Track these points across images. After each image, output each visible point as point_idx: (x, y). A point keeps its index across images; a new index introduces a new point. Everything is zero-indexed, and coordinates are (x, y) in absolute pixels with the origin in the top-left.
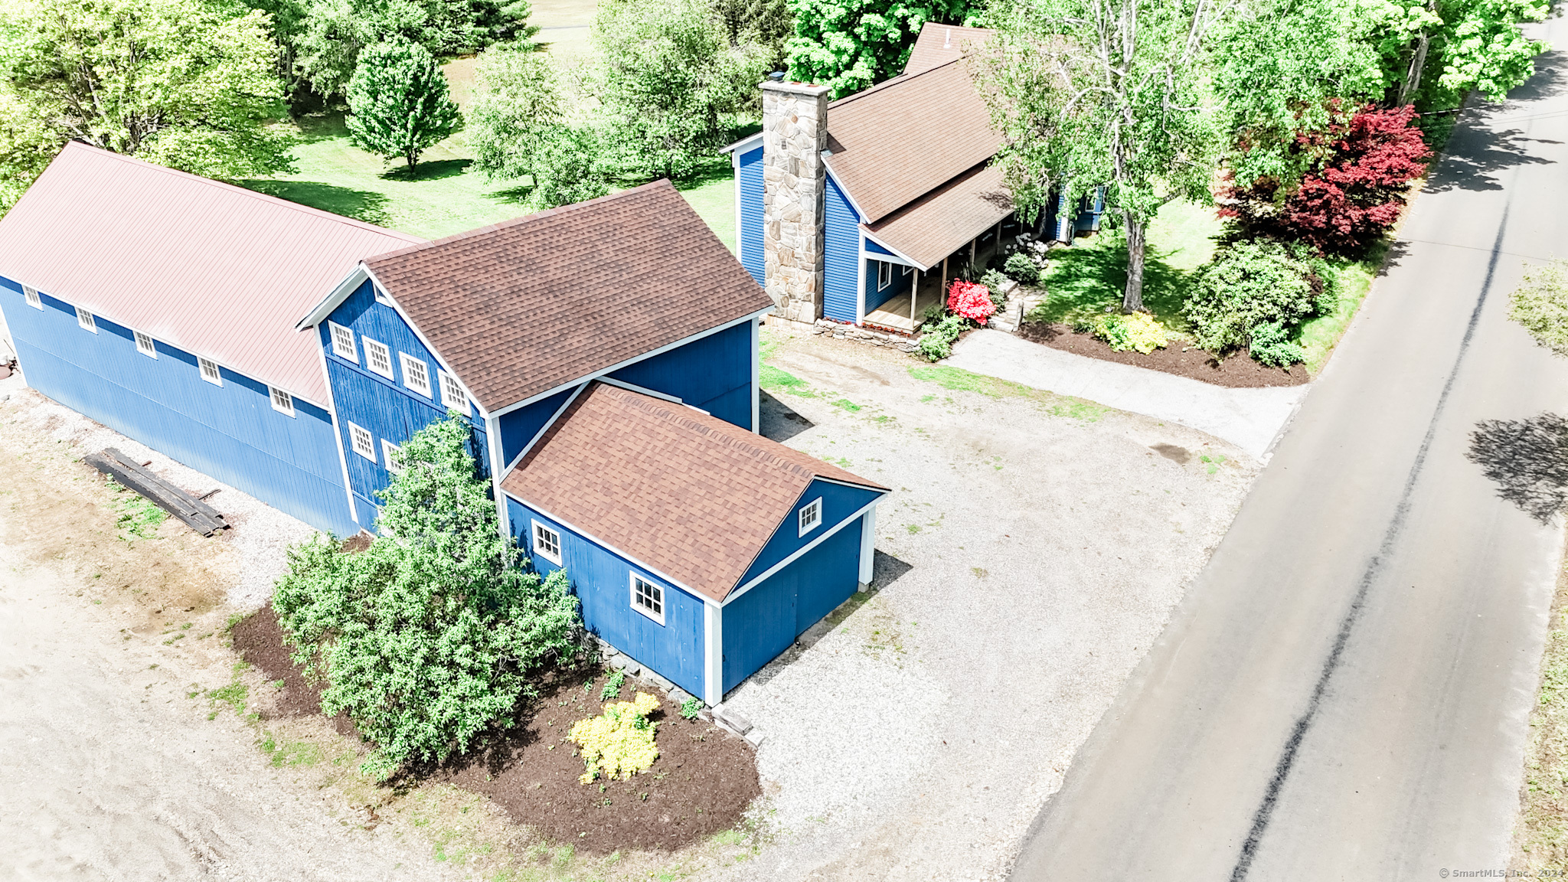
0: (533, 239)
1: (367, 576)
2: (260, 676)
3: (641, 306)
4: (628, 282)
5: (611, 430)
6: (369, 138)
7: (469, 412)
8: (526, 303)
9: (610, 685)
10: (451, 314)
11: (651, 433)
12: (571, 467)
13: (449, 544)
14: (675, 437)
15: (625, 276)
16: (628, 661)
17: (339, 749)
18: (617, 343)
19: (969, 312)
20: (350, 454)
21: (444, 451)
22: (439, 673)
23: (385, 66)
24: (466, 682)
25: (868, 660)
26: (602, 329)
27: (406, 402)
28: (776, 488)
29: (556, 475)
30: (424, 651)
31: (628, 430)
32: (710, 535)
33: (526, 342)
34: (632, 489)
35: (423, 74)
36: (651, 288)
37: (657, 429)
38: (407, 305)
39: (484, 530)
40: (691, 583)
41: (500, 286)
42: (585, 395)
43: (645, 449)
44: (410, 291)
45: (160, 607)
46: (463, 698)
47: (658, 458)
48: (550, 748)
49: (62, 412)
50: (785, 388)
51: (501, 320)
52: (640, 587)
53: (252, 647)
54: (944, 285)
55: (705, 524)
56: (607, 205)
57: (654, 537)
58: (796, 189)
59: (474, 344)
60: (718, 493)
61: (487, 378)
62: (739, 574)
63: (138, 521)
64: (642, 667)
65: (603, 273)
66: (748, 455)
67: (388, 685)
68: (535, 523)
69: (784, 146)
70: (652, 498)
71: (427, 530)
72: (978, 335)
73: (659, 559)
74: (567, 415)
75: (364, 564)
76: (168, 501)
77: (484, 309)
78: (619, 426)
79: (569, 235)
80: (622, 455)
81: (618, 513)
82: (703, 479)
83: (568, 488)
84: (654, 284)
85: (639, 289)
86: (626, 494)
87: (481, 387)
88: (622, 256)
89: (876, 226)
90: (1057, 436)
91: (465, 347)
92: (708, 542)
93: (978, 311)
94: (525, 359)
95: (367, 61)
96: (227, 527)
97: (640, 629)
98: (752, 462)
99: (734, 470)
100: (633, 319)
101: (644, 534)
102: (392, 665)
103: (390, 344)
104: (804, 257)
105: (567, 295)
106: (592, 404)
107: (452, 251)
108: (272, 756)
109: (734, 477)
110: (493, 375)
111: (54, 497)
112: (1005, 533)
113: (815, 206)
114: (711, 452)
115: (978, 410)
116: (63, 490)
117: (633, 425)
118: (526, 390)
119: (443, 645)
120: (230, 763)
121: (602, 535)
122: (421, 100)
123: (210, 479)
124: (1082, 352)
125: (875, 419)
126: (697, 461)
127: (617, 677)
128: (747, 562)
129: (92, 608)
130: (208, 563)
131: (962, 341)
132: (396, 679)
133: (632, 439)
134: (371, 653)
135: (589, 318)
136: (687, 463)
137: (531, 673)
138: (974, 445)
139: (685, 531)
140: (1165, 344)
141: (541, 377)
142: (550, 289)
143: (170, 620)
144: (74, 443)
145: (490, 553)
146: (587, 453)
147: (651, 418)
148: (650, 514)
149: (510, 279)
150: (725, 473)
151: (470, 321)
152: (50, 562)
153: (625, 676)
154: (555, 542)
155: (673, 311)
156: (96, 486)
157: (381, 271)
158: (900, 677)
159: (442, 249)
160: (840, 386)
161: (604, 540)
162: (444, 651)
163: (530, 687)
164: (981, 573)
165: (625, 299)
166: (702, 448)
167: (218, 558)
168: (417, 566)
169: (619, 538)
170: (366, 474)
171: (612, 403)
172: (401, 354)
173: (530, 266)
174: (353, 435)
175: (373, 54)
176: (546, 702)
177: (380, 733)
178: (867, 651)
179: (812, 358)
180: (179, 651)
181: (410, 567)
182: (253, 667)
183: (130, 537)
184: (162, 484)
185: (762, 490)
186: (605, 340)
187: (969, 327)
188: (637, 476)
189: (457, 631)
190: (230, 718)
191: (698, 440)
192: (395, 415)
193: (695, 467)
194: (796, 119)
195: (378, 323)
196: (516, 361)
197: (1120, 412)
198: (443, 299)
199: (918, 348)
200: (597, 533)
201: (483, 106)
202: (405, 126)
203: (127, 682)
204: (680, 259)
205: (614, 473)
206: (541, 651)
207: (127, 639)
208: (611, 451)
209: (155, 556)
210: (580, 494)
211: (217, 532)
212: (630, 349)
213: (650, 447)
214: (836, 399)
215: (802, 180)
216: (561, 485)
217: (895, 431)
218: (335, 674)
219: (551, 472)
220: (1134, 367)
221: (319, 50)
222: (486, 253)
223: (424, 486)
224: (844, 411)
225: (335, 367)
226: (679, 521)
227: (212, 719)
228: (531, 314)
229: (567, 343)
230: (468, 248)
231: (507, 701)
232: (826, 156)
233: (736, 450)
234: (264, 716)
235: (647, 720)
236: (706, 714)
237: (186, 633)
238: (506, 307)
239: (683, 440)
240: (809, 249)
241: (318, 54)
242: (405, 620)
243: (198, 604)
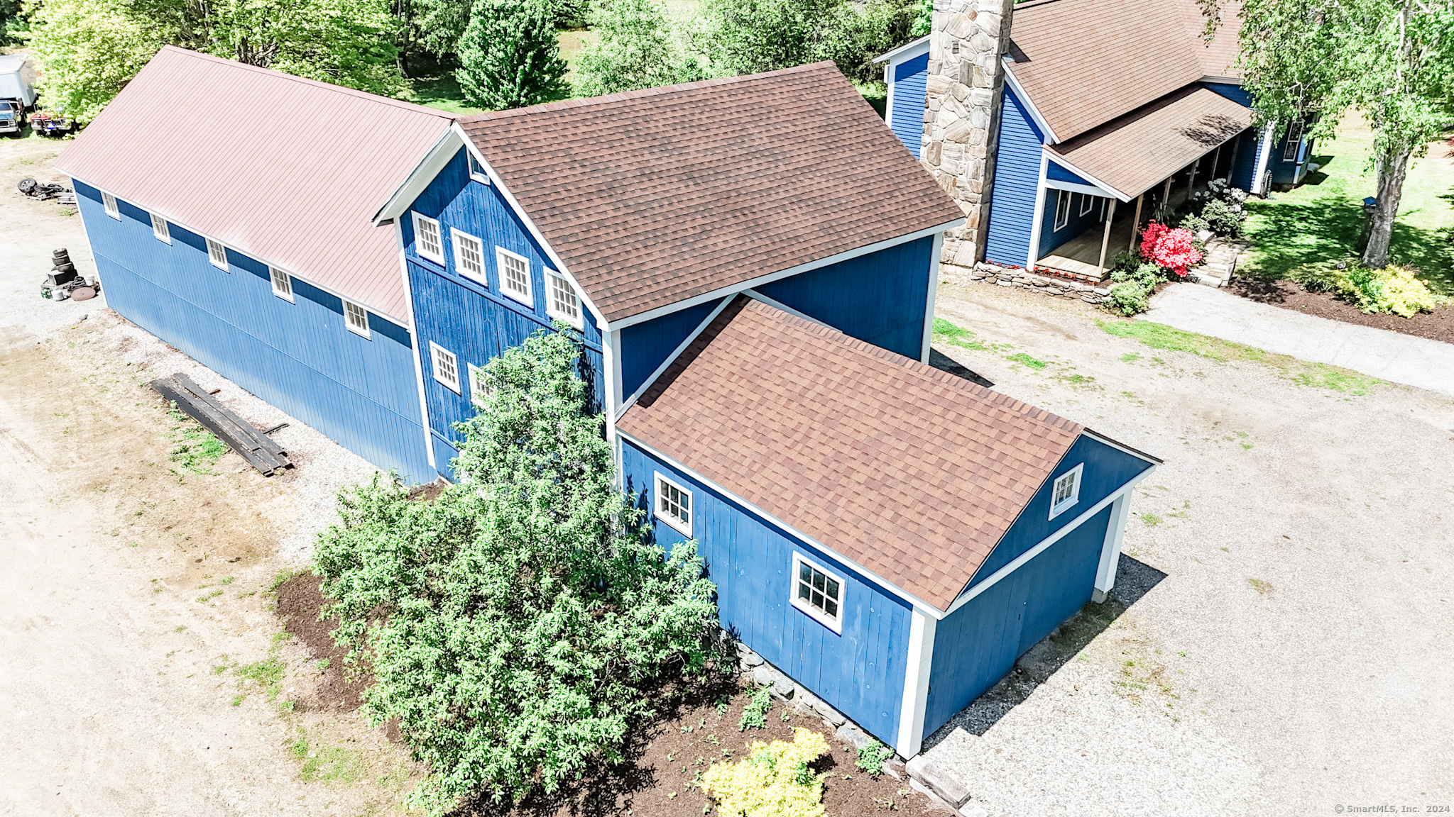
0: (669, 114)
1: (434, 534)
2: (303, 651)
3: (802, 205)
4: (786, 174)
5: (765, 357)
6: (477, 91)
7: (579, 323)
8: (660, 189)
9: (750, 709)
10: (564, 194)
11: (822, 362)
12: (711, 404)
13: (547, 495)
14: (858, 368)
15: (783, 168)
16: (778, 676)
17: (388, 763)
18: (772, 247)
19: (1168, 260)
20: (429, 382)
21: (547, 371)
22: (526, 679)
23: (497, 19)
24: (562, 696)
25: (1125, 704)
26: (754, 228)
27: (500, 314)
28: (1020, 444)
29: (691, 413)
30: (505, 646)
31: (790, 358)
32: (920, 507)
33: (657, 236)
34: (798, 436)
35: (535, 28)
36: (814, 184)
37: (831, 358)
38: (509, 177)
39: (595, 480)
40: (894, 577)
41: (628, 166)
42: (730, 313)
43: (814, 383)
44: (514, 161)
45: (201, 556)
46: (553, 718)
47: (834, 395)
48: (671, 796)
49: (137, 334)
50: (945, 338)
51: (627, 206)
52: (805, 576)
53: (298, 612)
54: (1136, 228)
55: (910, 491)
56: (760, 83)
57: (832, 504)
58: (966, 102)
59: (593, 233)
60: (928, 448)
61: (607, 277)
62: (972, 570)
63: (195, 454)
64: (797, 688)
65: (755, 161)
66: (972, 396)
67: (453, 692)
68: (659, 476)
69: (956, 50)
70: (827, 450)
71: (518, 476)
72: (1177, 290)
73: (841, 537)
74: (706, 338)
75: (431, 517)
76: (231, 434)
77: (607, 191)
78: (778, 353)
79: (714, 113)
80: (780, 390)
81: (779, 468)
82: (904, 427)
83: (707, 431)
84: (817, 179)
85: (799, 185)
86: (789, 442)
87: (600, 288)
88: (777, 144)
89: (1064, 146)
90: (1315, 410)
91: (582, 236)
92: (916, 518)
93: (1179, 260)
94: (657, 258)
95: (480, 13)
96: (290, 467)
97: (801, 636)
98: (980, 406)
99: (951, 416)
100: (793, 220)
101: (817, 500)
102: (460, 663)
103: (485, 237)
104: (968, 186)
105: (711, 185)
106: (738, 324)
107: (569, 119)
108: (302, 766)
109: (951, 426)
110: (616, 275)
111: (111, 422)
112: (1281, 533)
113: (988, 123)
114: (913, 390)
115: (1199, 374)
116: (122, 414)
117: (796, 351)
118: (658, 297)
119: (531, 639)
120: (249, 769)
121: (756, 498)
122: (531, 54)
123: (279, 412)
124: (1318, 312)
125: (1065, 378)
126: (891, 401)
127: (762, 697)
128: (983, 551)
129: (126, 552)
130: (263, 507)
131: (1159, 294)
132: (466, 685)
133: (795, 370)
134: (432, 644)
135: (737, 214)
136: (877, 404)
137: (647, 685)
138: (1206, 416)
139: (879, 499)
140: (1432, 307)
141: (677, 282)
142: (689, 174)
143: (210, 571)
144: (143, 367)
145: (603, 512)
146: (733, 386)
147: (821, 343)
148: (825, 472)
149: (640, 159)
150: (937, 420)
151: (588, 205)
152: (92, 494)
153: (773, 697)
154: (685, 505)
155: (841, 214)
156: (157, 413)
157: (479, 133)
158: (1178, 734)
159: (556, 115)
160: (1014, 338)
161: (758, 505)
162: (531, 649)
163: (643, 702)
164: (1262, 587)
165: (782, 195)
166: (899, 385)
167: (276, 502)
168: (502, 524)
169: (781, 503)
170: (446, 407)
171: (766, 323)
172: (498, 249)
173: (665, 146)
174: (435, 358)
175: (487, 6)
176: (662, 725)
177: (437, 755)
178: (1121, 690)
179: (973, 306)
180: (214, 610)
181: (492, 525)
182: (295, 639)
183: (182, 471)
184: (227, 415)
185: (998, 447)
186: (758, 243)
187: (1165, 279)
188: (805, 420)
189: (551, 620)
190: (258, 702)
191: (892, 373)
192: (487, 332)
193: (889, 410)
194: (974, 15)
195: (471, 208)
196: (646, 259)
197: (1395, 385)
198: (556, 175)
199: (1109, 299)
200: (748, 495)
201: (593, 54)
202: (513, 80)
203: (146, 646)
204: (849, 154)
205: (771, 414)
206: (662, 655)
207: (157, 591)
208: (766, 385)
209: (207, 494)
210: (722, 439)
211: (278, 472)
212: (789, 257)
213: (821, 381)
214: (1011, 353)
215: (975, 91)
216: (697, 427)
217: (1096, 394)
218: (384, 668)
219: (684, 409)
220: (1393, 333)
221: (435, 9)
222: (611, 125)
223: (516, 415)
224: (1024, 367)
225: (418, 272)
226: (870, 484)
227: (237, 704)
228: (666, 203)
229: (709, 242)
230: (589, 116)
231: (614, 727)
232: (1008, 63)
233: (951, 388)
234: (299, 707)
235: (812, 771)
236: (896, 768)
237: (225, 589)
238: (635, 192)
239: (870, 373)
240: (975, 177)
241: (434, 13)
242: (483, 598)
243: (245, 555)
